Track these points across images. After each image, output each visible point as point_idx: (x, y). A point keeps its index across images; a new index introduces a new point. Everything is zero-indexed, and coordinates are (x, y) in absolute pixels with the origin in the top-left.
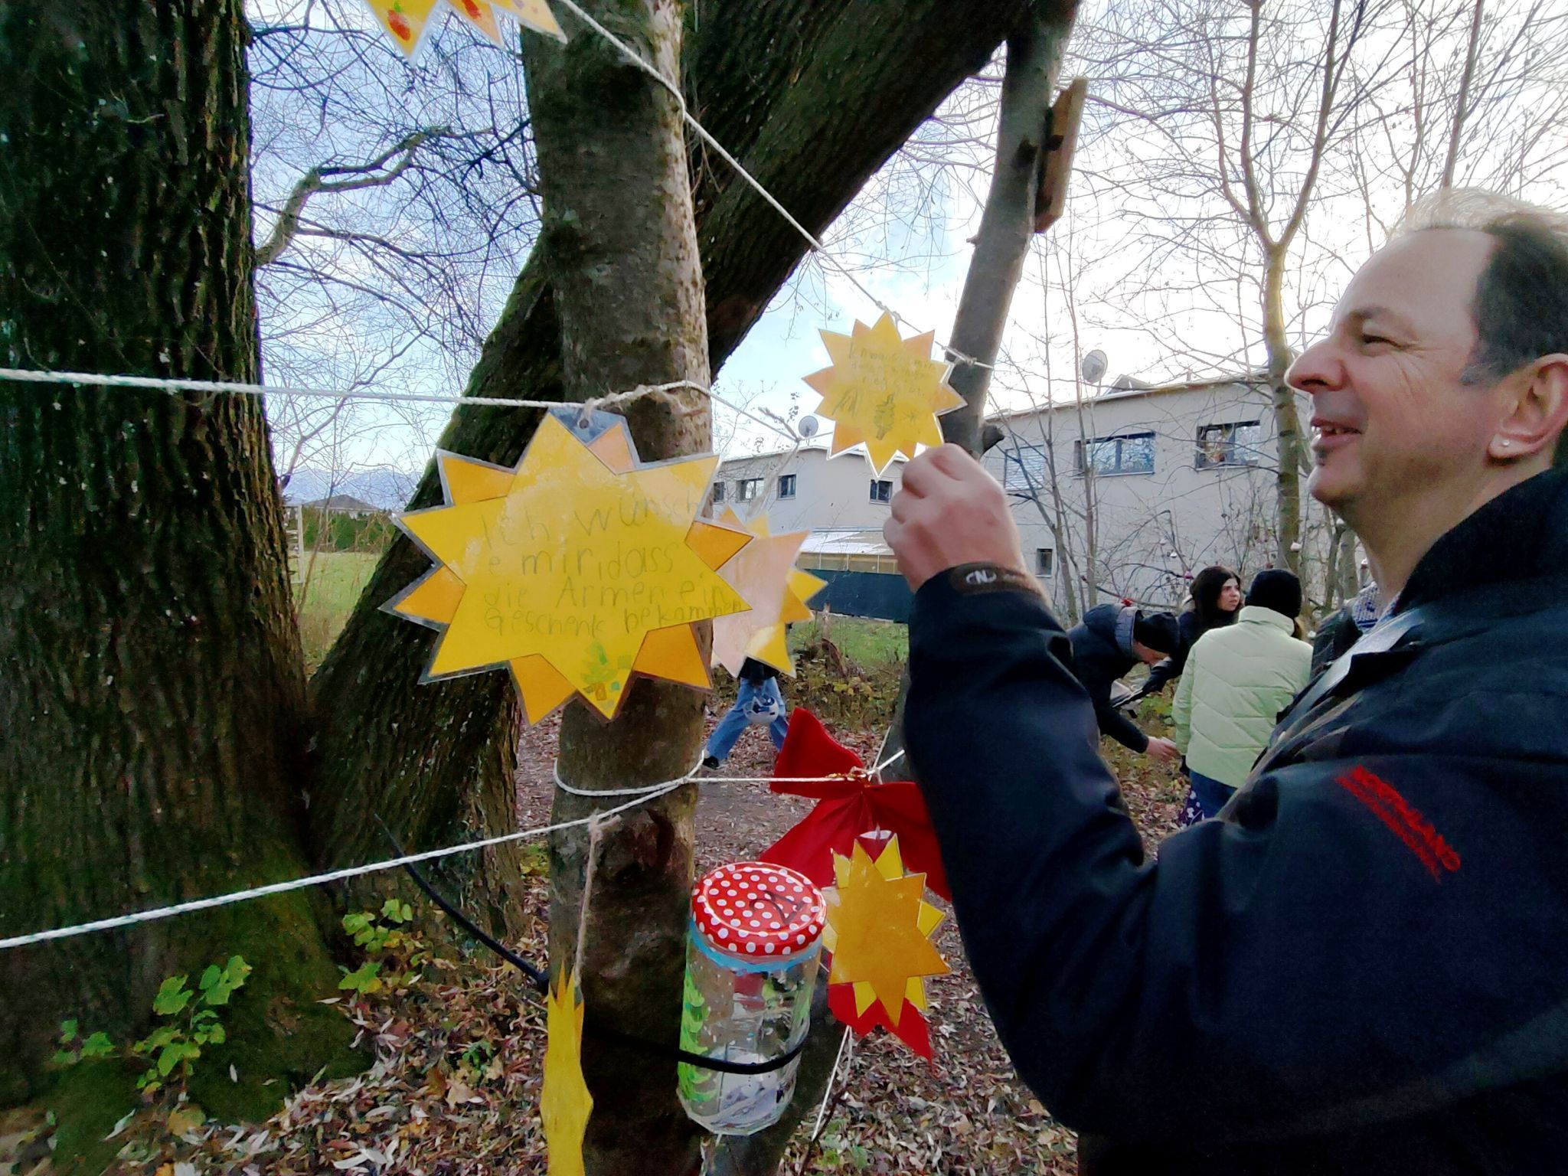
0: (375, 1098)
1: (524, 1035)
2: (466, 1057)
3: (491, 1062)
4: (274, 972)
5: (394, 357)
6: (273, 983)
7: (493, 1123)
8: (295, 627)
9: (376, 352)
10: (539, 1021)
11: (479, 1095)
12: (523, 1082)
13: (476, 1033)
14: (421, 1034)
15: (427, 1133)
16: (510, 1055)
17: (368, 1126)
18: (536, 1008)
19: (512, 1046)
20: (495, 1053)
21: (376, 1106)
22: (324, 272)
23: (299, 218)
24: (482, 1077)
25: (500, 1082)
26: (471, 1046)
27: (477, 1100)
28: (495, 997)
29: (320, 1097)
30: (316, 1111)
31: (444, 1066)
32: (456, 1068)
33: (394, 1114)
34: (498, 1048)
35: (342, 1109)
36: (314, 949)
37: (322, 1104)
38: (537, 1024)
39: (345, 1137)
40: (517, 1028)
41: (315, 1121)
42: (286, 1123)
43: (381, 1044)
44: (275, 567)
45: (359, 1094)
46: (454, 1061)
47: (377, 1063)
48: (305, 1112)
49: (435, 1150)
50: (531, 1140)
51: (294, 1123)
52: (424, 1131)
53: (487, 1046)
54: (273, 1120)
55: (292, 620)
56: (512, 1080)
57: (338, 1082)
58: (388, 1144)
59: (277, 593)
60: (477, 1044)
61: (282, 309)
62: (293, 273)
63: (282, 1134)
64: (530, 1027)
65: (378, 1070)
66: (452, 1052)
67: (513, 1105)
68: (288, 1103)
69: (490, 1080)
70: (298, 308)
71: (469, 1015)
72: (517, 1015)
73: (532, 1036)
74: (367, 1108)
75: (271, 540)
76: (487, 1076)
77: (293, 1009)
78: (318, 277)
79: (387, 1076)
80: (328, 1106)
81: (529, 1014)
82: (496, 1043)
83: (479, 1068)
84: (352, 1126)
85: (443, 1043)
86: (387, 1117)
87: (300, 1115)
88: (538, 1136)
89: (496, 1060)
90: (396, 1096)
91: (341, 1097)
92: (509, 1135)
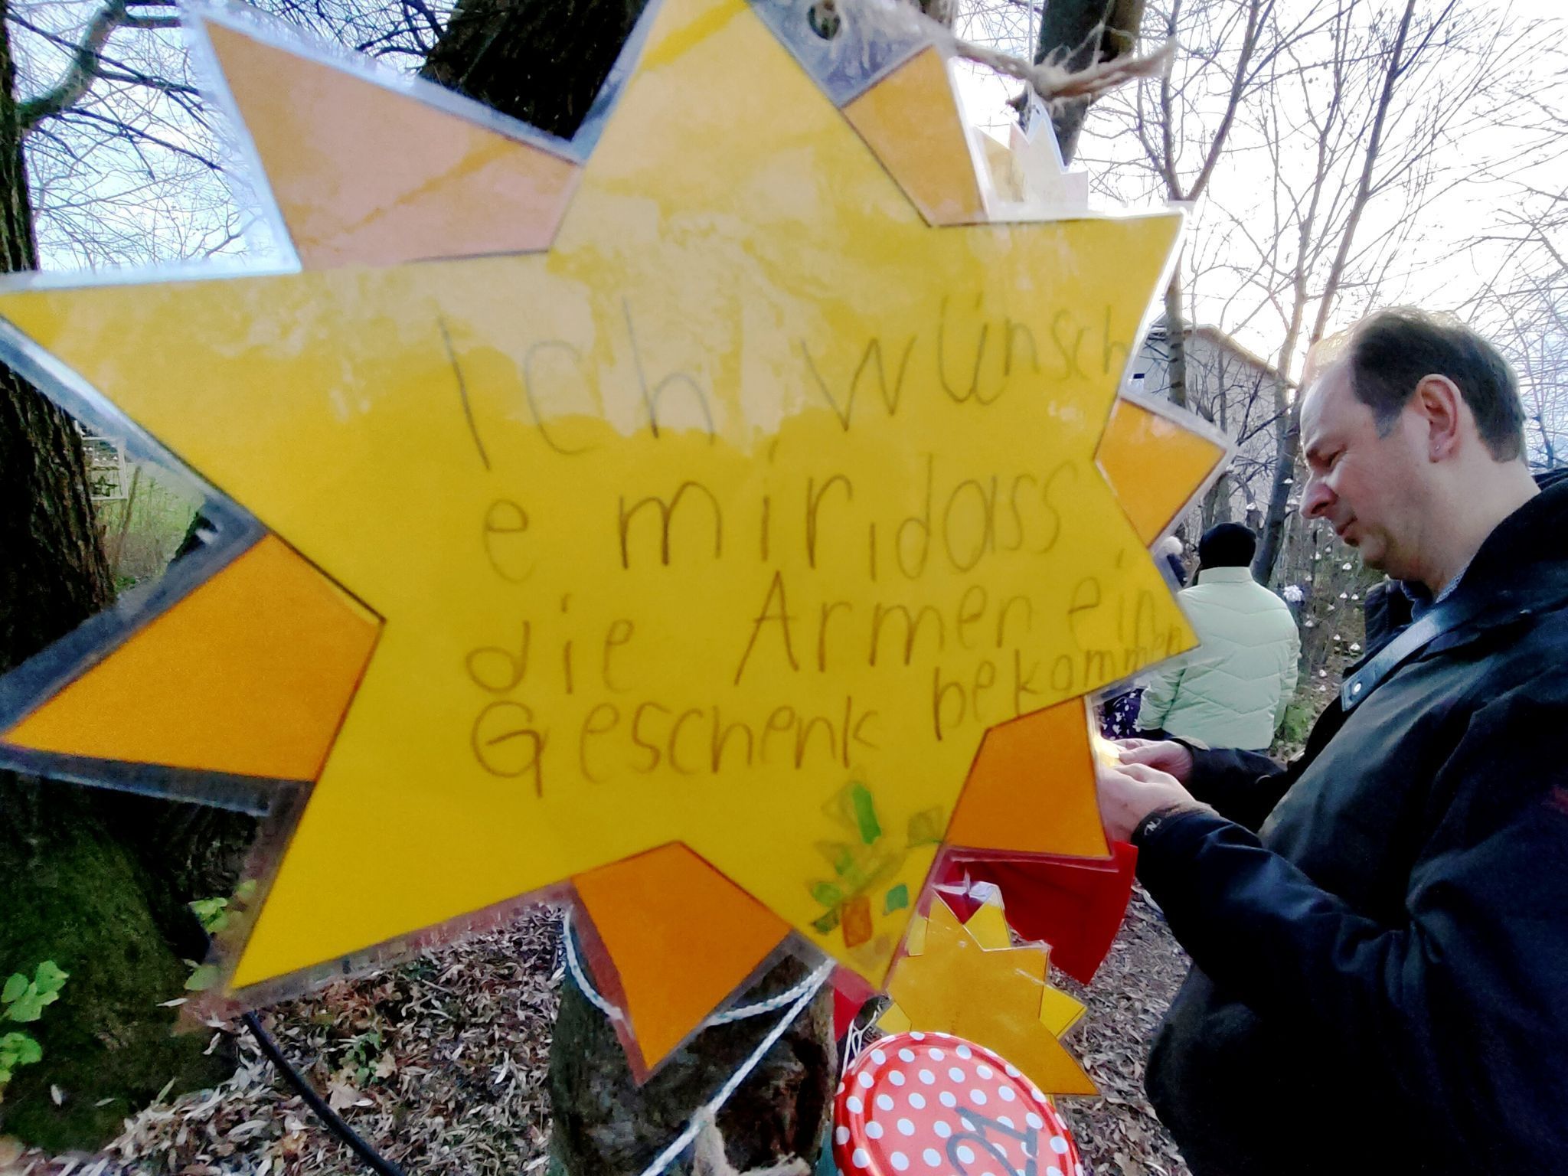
0: (238, 1113)
1: (420, 1020)
2: (350, 1055)
3: (382, 1056)
4: (100, 976)
5: (231, 238)
6: (98, 987)
7: (386, 1129)
8: (100, 557)
9: (207, 231)
10: (436, 1003)
11: (369, 1096)
12: (420, 1077)
13: (360, 1024)
14: (293, 1032)
15: (306, 1147)
16: (404, 1046)
17: (232, 1147)
18: (431, 988)
19: (405, 1035)
20: (384, 1046)
21: (241, 1121)
22: (133, 125)
23: (99, 57)
24: (371, 1075)
25: (393, 1080)
26: (355, 1040)
27: (365, 1103)
28: (383, 980)
29: (169, 1115)
30: (166, 1133)
31: (323, 1066)
32: (338, 1067)
33: (264, 1129)
34: (389, 1040)
35: (198, 1128)
36: (149, 944)
37: (171, 1124)
38: (435, 1008)
39: (204, 1161)
40: (411, 1015)
41: (165, 1144)
42: (129, 1151)
43: (244, 1047)
44: (66, 482)
45: (219, 1109)
46: (335, 1062)
47: (239, 1070)
48: (152, 1134)
49: (318, 1167)
50: (433, 1145)
51: (139, 1148)
52: (302, 1145)
53: (375, 1040)
54: (112, 1146)
55: (96, 547)
56: (409, 1074)
57: (192, 1096)
58: (258, 1164)
59: (72, 515)
60: (362, 1037)
61: (81, 168)
62: (94, 125)
63: (123, 1163)
64: (426, 1012)
65: (241, 1078)
66: (332, 1050)
67: (409, 1105)
68: (128, 1124)
69: (380, 1078)
70: (104, 170)
71: (352, 1004)
72: (410, 999)
73: (429, 1022)
74: (230, 1125)
75: (58, 447)
76: (377, 1074)
77: (127, 1017)
78: (125, 131)
79: (252, 1085)
80: (180, 1125)
81: (424, 996)
82: (385, 1033)
83: (367, 1065)
84: (211, 1148)
85: (321, 1041)
86: (256, 1133)
87: (145, 1138)
88: (441, 1140)
89: (387, 1053)
90: (266, 1108)
91: (197, 1113)
92: (406, 1141)
